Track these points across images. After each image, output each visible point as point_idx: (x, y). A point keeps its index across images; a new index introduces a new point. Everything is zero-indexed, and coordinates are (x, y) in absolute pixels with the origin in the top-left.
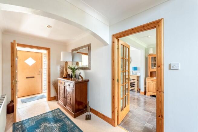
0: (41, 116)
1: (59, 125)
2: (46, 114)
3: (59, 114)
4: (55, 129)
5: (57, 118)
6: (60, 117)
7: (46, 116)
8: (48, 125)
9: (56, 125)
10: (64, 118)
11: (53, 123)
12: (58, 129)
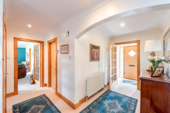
0: (121, 95)
1: (121, 110)
2: (124, 96)
3: (132, 103)
4: (116, 109)
5: (126, 105)
6: (129, 106)
7: (123, 98)
8: (117, 103)
9: (120, 108)
10: (131, 110)
11: (120, 105)
12: (118, 111)
